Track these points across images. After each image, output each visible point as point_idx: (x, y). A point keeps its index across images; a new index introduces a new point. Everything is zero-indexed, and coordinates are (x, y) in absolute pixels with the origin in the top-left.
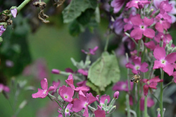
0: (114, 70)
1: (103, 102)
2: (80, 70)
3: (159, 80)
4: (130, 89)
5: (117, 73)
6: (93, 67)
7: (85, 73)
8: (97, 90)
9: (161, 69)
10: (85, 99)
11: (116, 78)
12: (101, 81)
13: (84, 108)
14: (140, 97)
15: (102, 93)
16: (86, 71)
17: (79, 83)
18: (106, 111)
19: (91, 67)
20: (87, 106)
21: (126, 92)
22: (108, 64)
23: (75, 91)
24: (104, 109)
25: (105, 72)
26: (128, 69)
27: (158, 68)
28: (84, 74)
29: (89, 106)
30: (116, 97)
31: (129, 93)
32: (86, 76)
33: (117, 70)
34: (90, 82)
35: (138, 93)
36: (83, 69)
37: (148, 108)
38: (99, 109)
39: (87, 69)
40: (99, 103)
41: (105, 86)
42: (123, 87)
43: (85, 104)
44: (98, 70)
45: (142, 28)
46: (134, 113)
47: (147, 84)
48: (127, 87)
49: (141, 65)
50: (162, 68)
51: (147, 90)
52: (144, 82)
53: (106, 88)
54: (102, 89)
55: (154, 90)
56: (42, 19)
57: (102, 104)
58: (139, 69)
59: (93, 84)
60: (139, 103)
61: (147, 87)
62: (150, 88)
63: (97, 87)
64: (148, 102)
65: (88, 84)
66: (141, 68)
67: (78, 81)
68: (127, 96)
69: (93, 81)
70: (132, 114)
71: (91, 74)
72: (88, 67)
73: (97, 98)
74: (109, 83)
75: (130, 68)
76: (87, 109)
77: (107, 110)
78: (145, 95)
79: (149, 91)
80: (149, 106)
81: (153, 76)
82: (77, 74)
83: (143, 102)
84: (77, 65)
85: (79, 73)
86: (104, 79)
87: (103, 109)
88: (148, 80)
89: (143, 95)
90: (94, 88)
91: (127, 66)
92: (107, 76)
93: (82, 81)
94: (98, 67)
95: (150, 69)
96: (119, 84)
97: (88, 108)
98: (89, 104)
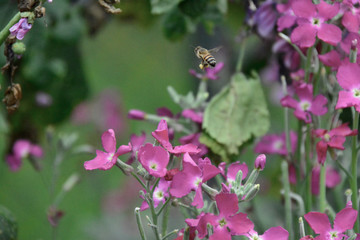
0: (256, 111)
1: (234, 176)
2: (186, 112)
3: (349, 132)
4: (289, 149)
5: (263, 116)
6: (213, 105)
7: (196, 117)
8: (222, 153)
9: (353, 108)
10: (196, 171)
11: (261, 128)
12: (230, 134)
13: (193, 190)
14: (310, 167)
15: (232, 158)
16: (200, 114)
17: (185, 138)
18: (240, 196)
19: (209, 105)
20: (200, 184)
21: (283, 156)
22: (244, 99)
23: (172, 155)
24: (236, 191)
25: (239, 115)
26: (286, 109)
27: (345, 106)
28: (195, 119)
29: (205, 185)
30: (260, 166)
31: (289, 158)
32: (199, 125)
33: (264, 110)
34: (208, 135)
35: (306, 159)
36: (193, 110)
37: (328, 189)
38: (225, 190)
39: (202, 110)
40: (225, 179)
41: (239, 143)
42: (277, 146)
43: (196, 181)
44: (224, 111)
45: (316, 23)
46: (299, 199)
47: (324, 140)
48: (284, 147)
49: (313, 100)
50: (355, 106)
51: (324, 151)
52: (318, 136)
53: (241, 148)
54: (233, 150)
55: (339, 153)
56: (106, 5)
57: (230, 180)
58: (308, 108)
59: (214, 140)
60: (310, 178)
61: (324, 145)
62: (330, 148)
63: (222, 146)
64: (327, 177)
65: (203, 140)
66: (313, 106)
67: (182, 134)
68: (285, 165)
69: (213, 134)
70: (294, 201)
71: (210, 118)
72: (204, 104)
73: (221, 169)
74: (247, 137)
75: (289, 106)
76: (200, 191)
77: (242, 193)
78: (320, 162)
79: (328, 153)
80: (330, 184)
81: (337, 123)
82: (181, 120)
83: (316, 177)
84: (181, 101)
85: (185, 117)
86: (236, 128)
87: (233, 191)
88: (325, 132)
89: (316, 162)
90: (216, 149)
91: (285, 102)
92: (242, 123)
93: (190, 134)
94: (224, 104)
95: (332, 110)
96: (268, 140)
97: (203, 189)
98: (204, 181)
